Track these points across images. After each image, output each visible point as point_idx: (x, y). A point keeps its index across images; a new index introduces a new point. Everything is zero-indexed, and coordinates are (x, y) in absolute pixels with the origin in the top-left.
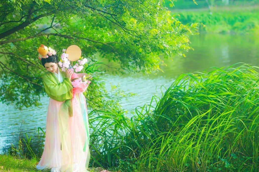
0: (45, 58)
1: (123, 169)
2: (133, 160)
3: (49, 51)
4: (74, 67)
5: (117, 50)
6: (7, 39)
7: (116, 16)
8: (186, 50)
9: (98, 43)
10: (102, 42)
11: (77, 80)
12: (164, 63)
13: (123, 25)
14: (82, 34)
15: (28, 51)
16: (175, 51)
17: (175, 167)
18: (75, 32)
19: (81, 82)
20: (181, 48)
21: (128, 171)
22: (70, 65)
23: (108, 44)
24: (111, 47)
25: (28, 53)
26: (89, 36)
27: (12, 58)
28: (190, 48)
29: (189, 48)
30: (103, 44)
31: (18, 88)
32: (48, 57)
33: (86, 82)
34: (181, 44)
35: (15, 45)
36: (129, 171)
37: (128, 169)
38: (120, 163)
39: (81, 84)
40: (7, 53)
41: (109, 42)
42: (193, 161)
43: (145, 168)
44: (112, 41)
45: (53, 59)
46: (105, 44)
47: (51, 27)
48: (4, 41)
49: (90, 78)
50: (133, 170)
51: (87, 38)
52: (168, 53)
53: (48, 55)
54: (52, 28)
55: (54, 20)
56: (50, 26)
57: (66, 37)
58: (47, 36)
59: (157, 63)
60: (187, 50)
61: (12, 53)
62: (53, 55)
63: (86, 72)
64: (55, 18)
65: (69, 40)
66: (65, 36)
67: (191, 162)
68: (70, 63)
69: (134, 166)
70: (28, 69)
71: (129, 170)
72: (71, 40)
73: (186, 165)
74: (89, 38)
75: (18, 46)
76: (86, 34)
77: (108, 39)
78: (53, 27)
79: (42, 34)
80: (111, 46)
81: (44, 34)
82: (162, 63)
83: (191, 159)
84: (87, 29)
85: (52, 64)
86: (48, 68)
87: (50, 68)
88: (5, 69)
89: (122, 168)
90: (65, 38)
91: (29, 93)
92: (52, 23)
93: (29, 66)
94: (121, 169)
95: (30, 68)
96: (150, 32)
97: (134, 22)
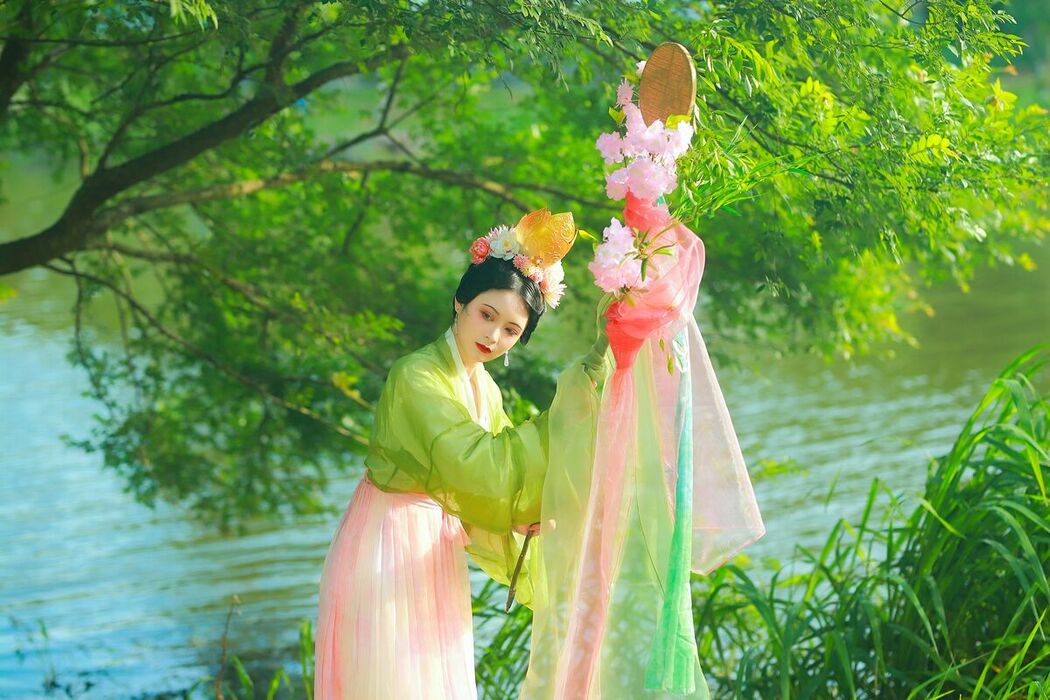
6: (165, 186)
12: (916, 300)
13: (759, 116)
15: (269, 249)
18: (492, 154)
25: (263, 261)
26: (560, 178)
27: (188, 280)
31: (214, 424)
35: (205, 216)
40: (164, 258)
47: (381, 130)
48: (152, 198)
54: (386, 134)
55: (397, 97)
56: (376, 127)
57: (447, 179)
58: (358, 176)
59: (882, 301)
61: (187, 259)
64: (400, 86)
65: (464, 197)
70: (265, 335)
74: (564, 184)
75: (218, 223)
76: (547, 167)
78: (389, 129)
79: (333, 166)
81: (347, 166)
82: (907, 298)
84: (552, 139)
88: (152, 331)
90: (448, 185)
91: (266, 449)
92: (386, 111)
93: (270, 323)
95: (273, 327)
96: (911, 151)
97: (824, 99)
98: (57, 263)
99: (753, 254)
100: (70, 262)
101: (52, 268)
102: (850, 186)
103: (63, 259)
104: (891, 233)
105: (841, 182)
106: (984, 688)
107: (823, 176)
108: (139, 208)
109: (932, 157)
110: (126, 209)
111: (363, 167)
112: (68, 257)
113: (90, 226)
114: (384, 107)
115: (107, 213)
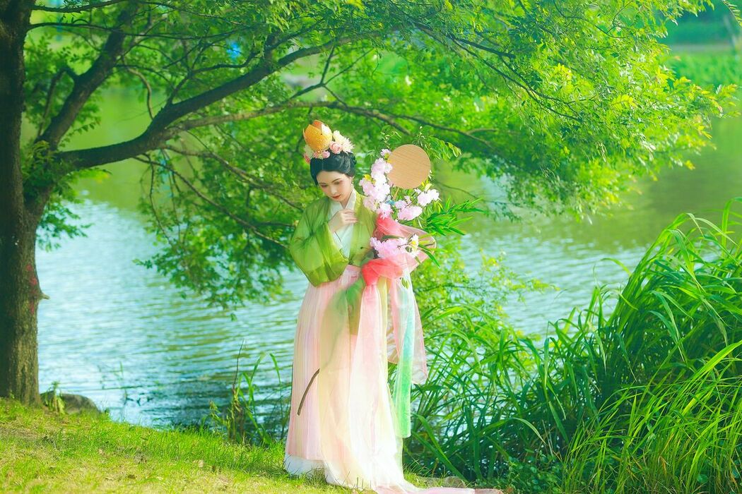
0: (320, 157)
1: (519, 486)
2: (547, 460)
3: (334, 140)
5: (500, 151)
6: (201, 115)
7: (512, 59)
8: (695, 151)
9: (447, 131)
10: (457, 128)
13: (533, 83)
14: (404, 105)
16: (662, 153)
17: (668, 484)
18: (383, 97)
20: (680, 146)
21: (533, 490)
23: (474, 133)
24: (483, 143)
26: (422, 111)
28: (706, 143)
29: (704, 144)
30: (461, 133)
31: (222, 247)
32: (328, 155)
34: (678, 133)
36: (536, 493)
37: (533, 485)
38: (510, 468)
41: (478, 129)
42: (719, 468)
43: (582, 483)
44: (486, 124)
45: (342, 164)
46: (468, 133)
47: (321, 84)
48: (194, 121)
50: (546, 488)
51: (417, 118)
52: (642, 159)
53: (329, 150)
54: (325, 87)
55: (330, 66)
56: (318, 82)
58: (308, 109)
60: (697, 150)
62: (342, 153)
64: (333, 59)
66: (358, 111)
67: (714, 472)
69: (551, 478)
71: (535, 487)
72: (372, 120)
73: (700, 478)
74: (421, 115)
76: (414, 104)
77: (477, 118)
78: (327, 86)
79: (295, 104)
80: (483, 140)
81: (302, 104)
83: (713, 462)
85: (336, 175)
86: (325, 186)
87: (330, 188)
89: (518, 481)
90: (358, 115)
92: (323, 75)
93: (252, 192)
94: (514, 484)
96: (612, 103)
97: (567, 75)
98: (141, 156)
99: (531, 156)
100: (148, 156)
101: (138, 159)
102: (580, 120)
103: (144, 154)
104: (602, 145)
105: (575, 119)
106: (649, 392)
107: (566, 116)
108: (188, 127)
109: (623, 105)
110: (181, 127)
111: (310, 105)
112: (147, 153)
113: (162, 136)
114: (323, 71)
115: (171, 129)
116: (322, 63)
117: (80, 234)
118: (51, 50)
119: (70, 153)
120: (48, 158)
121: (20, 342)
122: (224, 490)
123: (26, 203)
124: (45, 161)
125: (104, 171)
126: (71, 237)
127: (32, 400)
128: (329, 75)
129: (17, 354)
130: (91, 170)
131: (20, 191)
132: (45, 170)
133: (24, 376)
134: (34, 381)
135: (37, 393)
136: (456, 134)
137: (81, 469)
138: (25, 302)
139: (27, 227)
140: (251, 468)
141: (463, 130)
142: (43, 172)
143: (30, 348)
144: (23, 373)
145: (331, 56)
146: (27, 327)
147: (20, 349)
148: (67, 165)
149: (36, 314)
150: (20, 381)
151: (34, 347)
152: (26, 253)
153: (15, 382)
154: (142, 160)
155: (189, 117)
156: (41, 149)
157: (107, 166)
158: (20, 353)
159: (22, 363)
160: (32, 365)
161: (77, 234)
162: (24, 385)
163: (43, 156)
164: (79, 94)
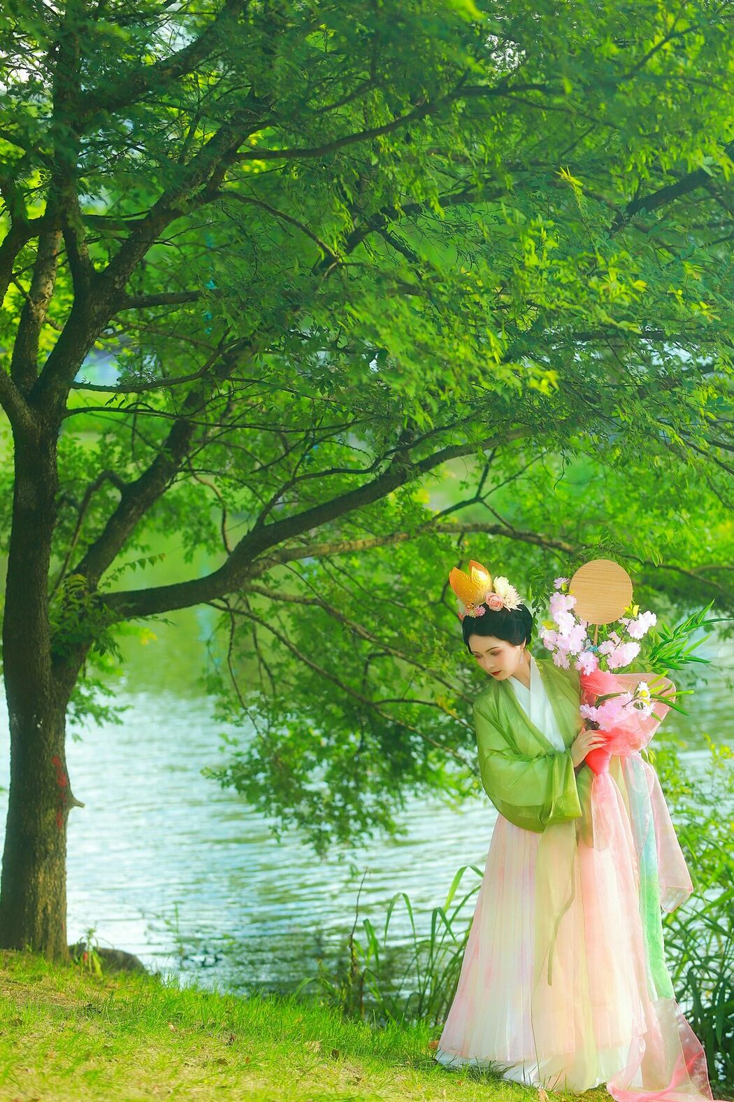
0: (471, 613)
3: (493, 590)
4: (605, 647)
9: (663, 569)
10: (678, 565)
11: (615, 699)
19: (631, 710)
22: (588, 642)
23: (702, 572)
24: (716, 586)
30: (683, 572)
33: (649, 709)
39: (632, 717)
41: (707, 567)
44: (720, 560)
46: (692, 573)
47: (478, 499)
48: (295, 550)
49: (664, 695)
54: (482, 502)
55: (491, 473)
56: (473, 496)
58: (458, 535)
62: (505, 609)
63: (654, 665)
64: (495, 463)
68: (585, 635)
77: (707, 551)
78: (485, 501)
79: (440, 527)
80: (715, 583)
81: (449, 527)
90: (531, 544)
92: (481, 486)
98: (217, 601)
100: (226, 601)
101: (213, 605)
103: (221, 598)
108: (285, 558)
110: (274, 558)
111: (461, 528)
112: (225, 597)
113: (248, 573)
114: (480, 481)
115: (260, 562)
116: (480, 468)
117: (113, 718)
118: (81, 448)
119: (116, 595)
120: (85, 601)
121: (42, 870)
122: (355, 1084)
123: (54, 667)
124: (81, 606)
125: (166, 621)
126: (100, 724)
127: (57, 954)
128: (488, 486)
129: (37, 887)
130: (147, 620)
131: (46, 649)
132: (81, 619)
133: (46, 919)
134: (61, 928)
135: (65, 945)
136: (675, 574)
137: (148, 1050)
138: (49, 811)
139: (55, 702)
140: (387, 1055)
141: (685, 568)
142: (78, 623)
143: (55, 879)
144: (45, 914)
145: (492, 457)
146: (52, 847)
147: (41, 880)
148: (112, 613)
149: (65, 829)
150: (40, 926)
151: (61, 877)
152: (51, 739)
153: (33, 928)
154: (218, 607)
155: (287, 544)
156: (77, 589)
157: (168, 615)
158: (41, 886)
159: (45, 900)
160: (58, 903)
161: (108, 720)
162: (46, 933)
163: (78, 598)
164: (129, 510)
